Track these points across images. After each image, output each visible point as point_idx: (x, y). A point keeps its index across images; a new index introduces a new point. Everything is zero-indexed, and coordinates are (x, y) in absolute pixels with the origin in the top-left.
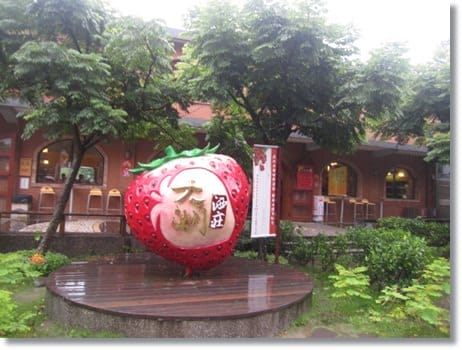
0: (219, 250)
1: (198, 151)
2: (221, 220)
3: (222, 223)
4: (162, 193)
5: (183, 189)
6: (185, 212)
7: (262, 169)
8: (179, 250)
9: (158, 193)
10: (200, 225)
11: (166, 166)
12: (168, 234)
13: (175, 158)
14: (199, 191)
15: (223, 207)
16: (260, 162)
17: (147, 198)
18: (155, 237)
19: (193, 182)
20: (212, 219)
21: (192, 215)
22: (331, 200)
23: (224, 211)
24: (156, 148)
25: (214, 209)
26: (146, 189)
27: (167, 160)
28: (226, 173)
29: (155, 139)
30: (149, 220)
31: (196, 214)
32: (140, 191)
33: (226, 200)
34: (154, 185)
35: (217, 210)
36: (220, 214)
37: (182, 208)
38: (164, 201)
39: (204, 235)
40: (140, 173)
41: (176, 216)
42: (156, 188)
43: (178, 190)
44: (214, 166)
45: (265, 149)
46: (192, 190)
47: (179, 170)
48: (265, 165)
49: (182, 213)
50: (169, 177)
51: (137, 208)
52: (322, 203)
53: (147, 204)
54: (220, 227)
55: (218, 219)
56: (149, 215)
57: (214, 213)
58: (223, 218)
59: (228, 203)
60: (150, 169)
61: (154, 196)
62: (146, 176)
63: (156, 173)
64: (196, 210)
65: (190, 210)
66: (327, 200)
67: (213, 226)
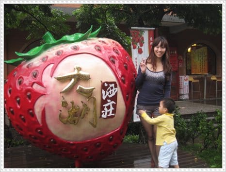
0: (110, 140)
1: (80, 35)
2: (112, 108)
3: (114, 112)
4: (45, 84)
5: (69, 78)
6: (72, 103)
7: (140, 52)
8: (69, 144)
9: (40, 84)
10: (90, 116)
11: (45, 54)
12: (55, 128)
13: (54, 45)
14: (86, 79)
15: (114, 94)
16: (138, 45)
17: (29, 90)
18: (41, 133)
19: (79, 69)
20: (102, 108)
21: (81, 105)
22: (195, 79)
23: (114, 98)
24: (29, 37)
25: (104, 98)
26: (27, 81)
27: (47, 47)
28: (113, 57)
29: (27, 29)
30: (33, 115)
31: (85, 105)
32: (20, 83)
33: (116, 86)
34: (35, 76)
35: (108, 98)
36: (110, 103)
37: (69, 99)
38: (48, 93)
39: (95, 126)
40: (17, 64)
41: (62, 109)
42: (38, 80)
43: (63, 80)
44: (100, 50)
45: (142, 31)
46: (79, 78)
47: (62, 57)
48: (143, 48)
49: (70, 104)
50: (51, 66)
51: (19, 102)
52: (187, 82)
53: (30, 97)
54: (112, 117)
55: (108, 107)
56: (33, 110)
57: (104, 102)
58: (114, 106)
59: (118, 89)
60: (29, 58)
61: (36, 87)
62: (25, 66)
63: (36, 62)
64: (85, 101)
65: (78, 100)
66: (191, 79)
67: (104, 116)
